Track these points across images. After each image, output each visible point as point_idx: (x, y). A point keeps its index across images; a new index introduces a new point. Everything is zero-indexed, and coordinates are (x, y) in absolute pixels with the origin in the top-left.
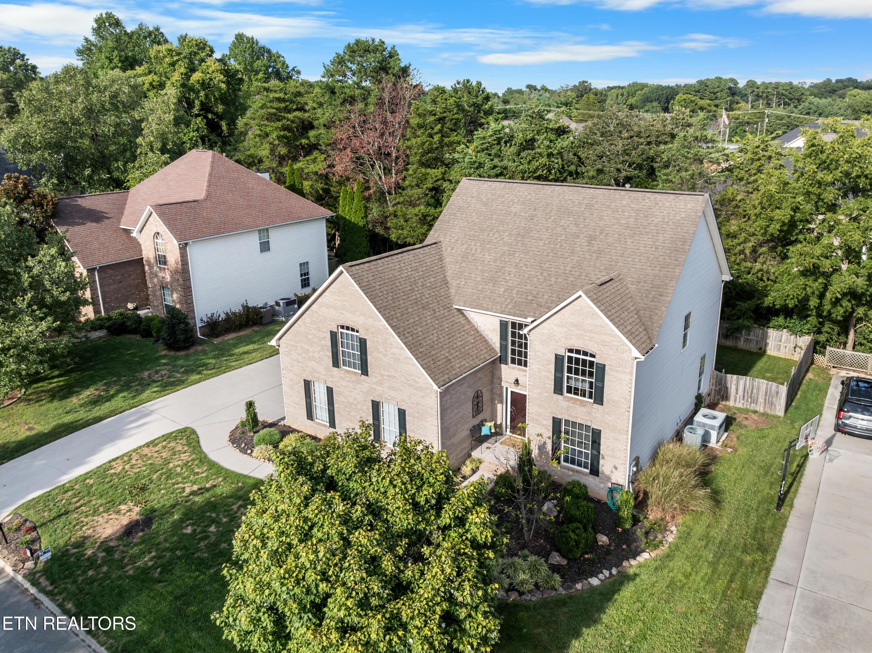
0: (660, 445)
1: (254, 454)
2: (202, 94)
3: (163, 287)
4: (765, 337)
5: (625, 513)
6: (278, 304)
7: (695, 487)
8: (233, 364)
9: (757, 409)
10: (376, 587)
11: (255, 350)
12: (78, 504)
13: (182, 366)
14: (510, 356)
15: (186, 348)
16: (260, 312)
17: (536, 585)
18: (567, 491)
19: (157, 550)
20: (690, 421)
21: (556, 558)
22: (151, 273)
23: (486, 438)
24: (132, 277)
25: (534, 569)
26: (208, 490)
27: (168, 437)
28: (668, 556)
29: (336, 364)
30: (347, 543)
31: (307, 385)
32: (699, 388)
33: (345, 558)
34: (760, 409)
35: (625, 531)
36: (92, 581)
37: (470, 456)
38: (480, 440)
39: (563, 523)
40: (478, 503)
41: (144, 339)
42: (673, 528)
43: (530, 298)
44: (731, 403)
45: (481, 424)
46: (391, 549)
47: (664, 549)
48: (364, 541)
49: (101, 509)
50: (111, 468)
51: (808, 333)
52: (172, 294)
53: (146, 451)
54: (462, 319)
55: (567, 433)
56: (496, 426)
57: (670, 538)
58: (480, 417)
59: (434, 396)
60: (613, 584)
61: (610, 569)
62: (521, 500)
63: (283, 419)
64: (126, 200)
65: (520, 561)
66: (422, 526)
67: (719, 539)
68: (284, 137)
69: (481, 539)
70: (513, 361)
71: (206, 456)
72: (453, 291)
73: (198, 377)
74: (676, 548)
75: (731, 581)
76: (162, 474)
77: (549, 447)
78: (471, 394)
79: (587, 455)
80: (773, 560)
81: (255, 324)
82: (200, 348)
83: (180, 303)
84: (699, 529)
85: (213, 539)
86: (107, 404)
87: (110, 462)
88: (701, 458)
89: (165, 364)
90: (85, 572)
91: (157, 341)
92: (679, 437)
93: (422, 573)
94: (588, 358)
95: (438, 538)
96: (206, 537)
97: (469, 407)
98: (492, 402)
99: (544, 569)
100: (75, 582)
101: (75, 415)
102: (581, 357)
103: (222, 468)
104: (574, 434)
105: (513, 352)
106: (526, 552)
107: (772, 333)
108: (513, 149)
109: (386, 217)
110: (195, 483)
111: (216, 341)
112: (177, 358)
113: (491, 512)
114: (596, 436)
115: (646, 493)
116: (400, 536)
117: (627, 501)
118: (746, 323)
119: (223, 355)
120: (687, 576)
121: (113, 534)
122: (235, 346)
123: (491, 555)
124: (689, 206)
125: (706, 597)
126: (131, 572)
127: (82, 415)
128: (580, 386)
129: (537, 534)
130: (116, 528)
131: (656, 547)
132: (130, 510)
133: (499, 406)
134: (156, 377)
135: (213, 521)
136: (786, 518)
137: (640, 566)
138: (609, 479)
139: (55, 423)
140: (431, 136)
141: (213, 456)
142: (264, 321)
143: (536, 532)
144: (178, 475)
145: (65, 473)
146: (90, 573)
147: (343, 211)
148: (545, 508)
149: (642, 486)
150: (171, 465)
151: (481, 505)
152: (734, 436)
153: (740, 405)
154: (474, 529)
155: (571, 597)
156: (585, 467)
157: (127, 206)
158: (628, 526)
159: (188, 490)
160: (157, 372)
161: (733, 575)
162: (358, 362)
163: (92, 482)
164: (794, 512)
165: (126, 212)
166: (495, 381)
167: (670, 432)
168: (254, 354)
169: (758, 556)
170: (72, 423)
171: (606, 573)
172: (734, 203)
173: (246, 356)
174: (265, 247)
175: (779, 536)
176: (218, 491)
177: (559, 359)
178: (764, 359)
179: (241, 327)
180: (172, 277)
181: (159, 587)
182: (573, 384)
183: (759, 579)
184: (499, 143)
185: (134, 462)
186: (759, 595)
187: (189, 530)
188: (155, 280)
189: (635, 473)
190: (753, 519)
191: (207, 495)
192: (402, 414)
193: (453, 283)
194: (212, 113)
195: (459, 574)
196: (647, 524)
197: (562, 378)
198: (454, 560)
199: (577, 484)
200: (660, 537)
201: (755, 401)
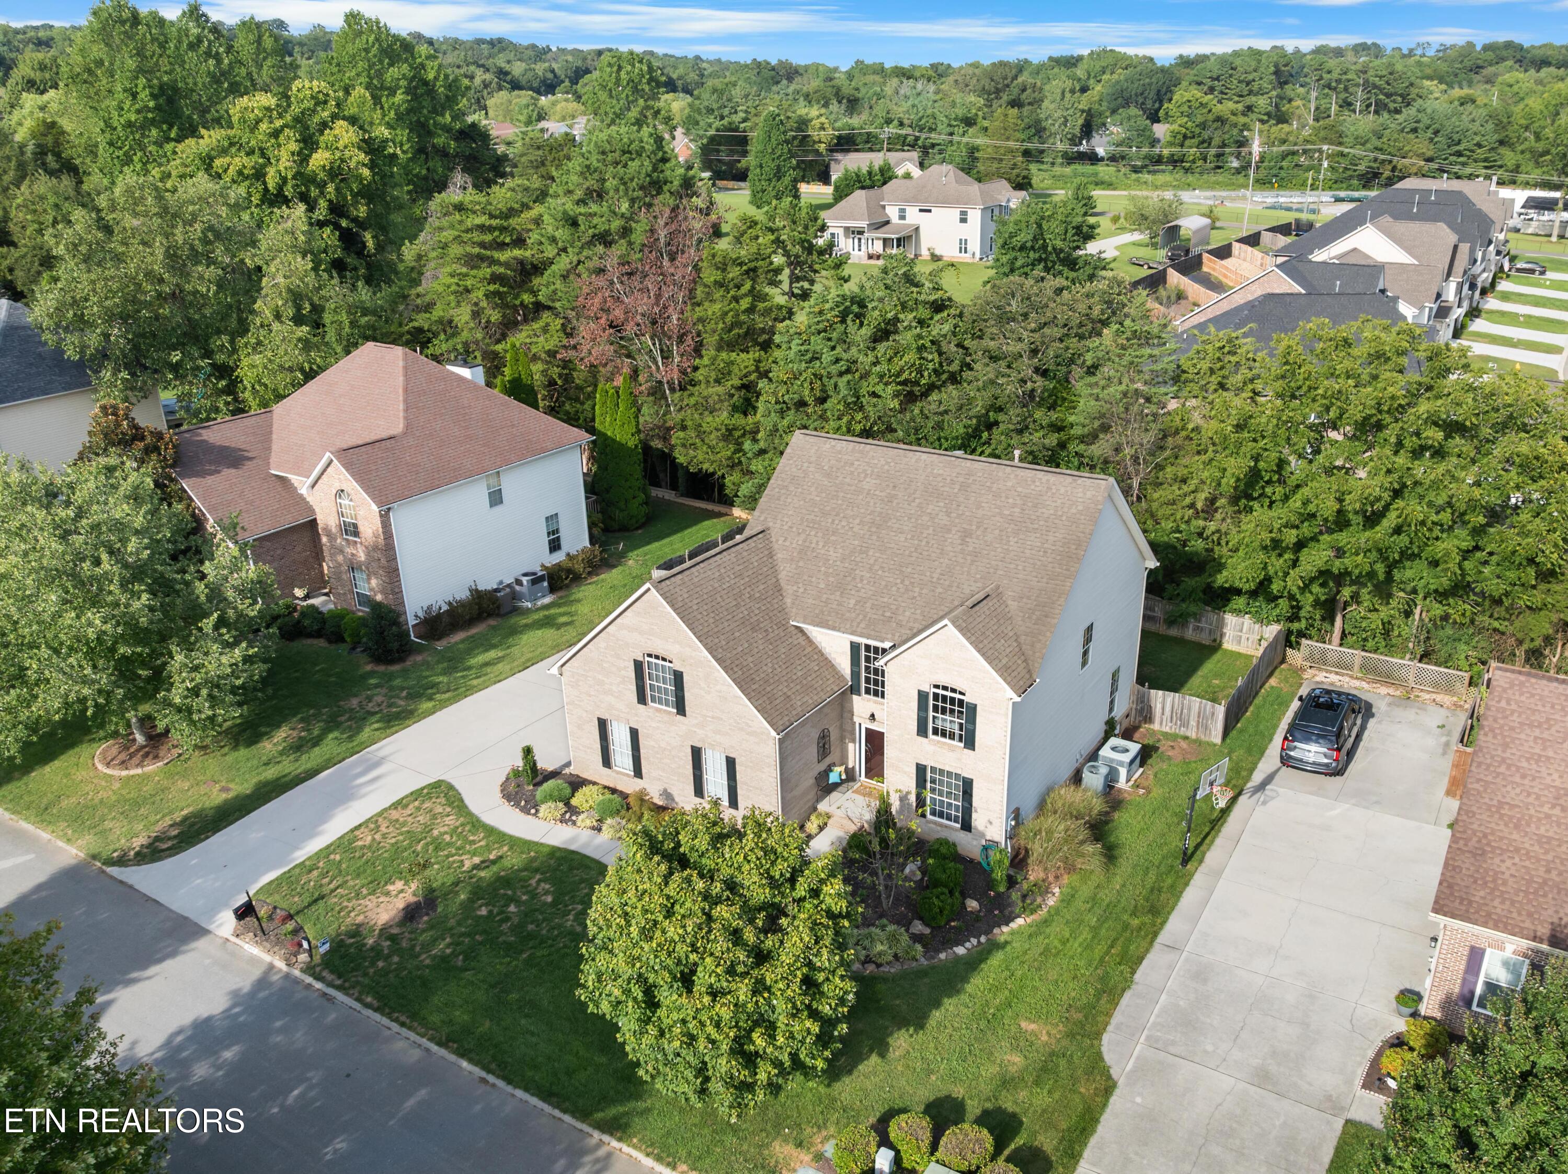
0: (1049, 790)
1: (540, 815)
2: (330, 188)
3: (353, 567)
4: (1221, 624)
5: (999, 875)
6: (518, 582)
7: (1082, 843)
8: (475, 682)
9: (1189, 734)
10: (742, 955)
11: (500, 660)
12: (332, 886)
13: (403, 689)
14: (863, 685)
15: (401, 660)
16: (497, 599)
17: (896, 956)
18: (934, 853)
19: (452, 936)
20: (1093, 756)
21: (918, 927)
22: (332, 547)
23: (836, 786)
24: (298, 549)
25: (893, 939)
26: (494, 862)
27: (417, 795)
28: (1046, 921)
29: (642, 699)
30: (709, 918)
31: (603, 725)
32: (1111, 710)
33: (710, 931)
34: (1192, 734)
35: (999, 895)
36: (385, 973)
37: (815, 809)
38: (826, 789)
39: (927, 887)
40: (832, 874)
41: (333, 647)
42: (1057, 890)
43: (888, 614)
44: (1156, 726)
45: (829, 769)
46: (752, 921)
47: (1043, 913)
48: (726, 915)
49: (365, 891)
50: (356, 839)
51: (1278, 621)
52: (369, 579)
53: (395, 814)
54: (801, 640)
55: (933, 781)
56: (847, 770)
57: (1051, 902)
58: (828, 761)
59: (771, 743)
60: (981, 953)
61: (978, 937)
62: (877, 864)
63: (568, 764)
64: (271, 426)
65: (878, 931)
66: (777, 899)
67: (1107, 900)
68: (496, 293)
69: (836, 909)
70: (868, 691)
71: (478, 820)
72: (788, 601)
73: (430, 704)
74: (1056, 912)
75: (1112, 946)
76: (427, 844)
77: (913, 798)
78: (815, 734)
79: (957, 807)
80: (1164, 923)
81: (490, 615)
82: (419, 658)
83: (382, 592)
84: (1086, 891)
85: (516, 920)
86: (317, 750)
87: (352, 831)
88: (1098, 805)
89: (376, 686)
90: (373, 964)
91: (354, 649)
92: (1077, 778)
93: (782, 942)
94: (957, 696)
95: (792, 909)
96: (508, 919)
97: (813, 750)
98: (842, 739)
99: (905, 939)
100: (366, 974)
101: (279, 768)
102: (949, 694)
103: (504, 835)
104: (941, 783)
105: (868, 680)
106: (884, 921)
107: (1230, 620)
108: (866, 332)
109: (669, 429)
110: (474, 855)
111: (440, 645)
112: (391, 677)
113: (846, 881)
114: (967, 787)
115: (1027, 851)
116: (760, 909)
117: (1000, 862)
118: (1193, 608)
119: (455, 669)
120: (1064, 942)
121: (392, 920)
122: (470, 652)
123: (846, 924)
124: (1089, 494)
125: (1081, 963)
126: (428, 962)
127: (287, 767)
128: (948, 726)
129: (896, 904)
130: (393, 913)
131: (1033, 911)
132: (402, 891)
133: (851, 746)
134: (370, 706)
135: (512, 900)
136: (1191, 875)
137: (1012, 933)
138: (982, 835)
139: (255, 780)
140: (736, 299)
141: (488, 818)
142: (502, 611)
143: (896, 899)
144: (449, 844)
145: (297, 848)
146: (381, 964)
147: (602, 423)
148: (907, 870)
149: (1022, 842)
150: (436, 833)
151: (835, 877)
152: (1150, 773)
153: (1167, 729)
154: (828, 900)
155: (933, 968)
156: (956, 821)
157: (274, 436)
158: (1002, 889)
159: (468, 865)
160: (369, 699)
161: (1115, 940)
162: (672, 699)
163: (338, 857)
164: (1203, 868)
165: (275, 447)
166: (846, 715)
167: (1067, 772)
168: (500, 666)
169: (1147, 919)
170: (278, 779)
171: (974, 941)
172: (1184, 433)
173: (489, 669)
174: (496, 498)
175: (1178, 896)
176: (507, 863)
177: (922, 697)
178: (1217, 656)
179: (471, 622)
180: (368, 554)
181: (468, 975)
182: (940, 724)
183: (1144, 944)
184: (843, 321)
185: (383, 829)
186: (1141, 959)
187: (484, 912)
188: (340, 558)
189: (1014, 828)
190: (1152, 876)
191: (495, 868)
192: (731, 764)
193: (789, 590)
194: (347, 217)
195: (817, 942)
196: (1025, 886)
197: (926, 719)
198: (811, 929)
199: (944, 842)
200: (1039, 900)
201: (1186, 724)
